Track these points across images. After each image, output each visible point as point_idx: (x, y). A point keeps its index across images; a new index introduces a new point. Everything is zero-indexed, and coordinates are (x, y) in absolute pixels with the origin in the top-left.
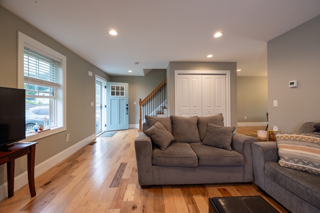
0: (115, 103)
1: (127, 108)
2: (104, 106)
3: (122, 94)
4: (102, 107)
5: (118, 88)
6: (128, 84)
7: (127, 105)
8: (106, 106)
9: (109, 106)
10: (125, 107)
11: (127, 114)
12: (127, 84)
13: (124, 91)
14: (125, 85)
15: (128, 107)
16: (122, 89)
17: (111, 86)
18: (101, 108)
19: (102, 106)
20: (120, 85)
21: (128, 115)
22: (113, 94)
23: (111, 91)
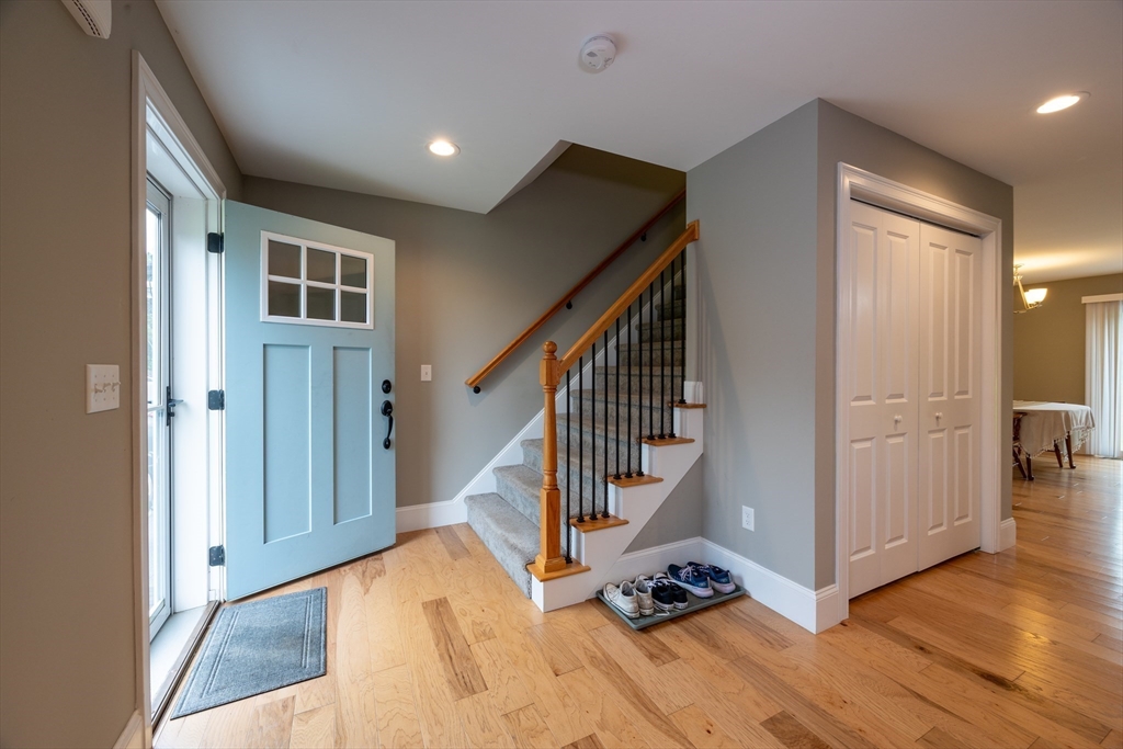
0: (303, 376)
1: (387, 409)
2: (204, 400)
3: (355, 308)
4: (178, 410)
5: (321, 263)
6: (391, 243)
7: (387, 387)
8: (216, 400)
9: (243, 400)
10: (373, 399)
11: (387, 445)
12: (387, 246)
13: (369, 291)
14: (375, 253)
15: (391, 397)
16: (355, 272)
17: (265, 236)
18: (170, 415)
19: (178, 395)
20: (340, 242)
21: (391, 454)
22: (283, 301)
23: (264, 278)
